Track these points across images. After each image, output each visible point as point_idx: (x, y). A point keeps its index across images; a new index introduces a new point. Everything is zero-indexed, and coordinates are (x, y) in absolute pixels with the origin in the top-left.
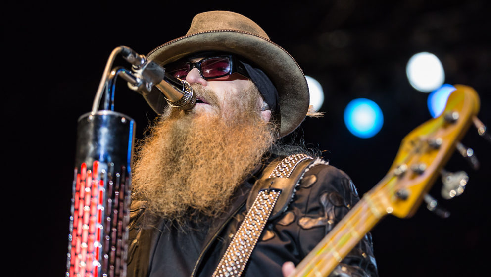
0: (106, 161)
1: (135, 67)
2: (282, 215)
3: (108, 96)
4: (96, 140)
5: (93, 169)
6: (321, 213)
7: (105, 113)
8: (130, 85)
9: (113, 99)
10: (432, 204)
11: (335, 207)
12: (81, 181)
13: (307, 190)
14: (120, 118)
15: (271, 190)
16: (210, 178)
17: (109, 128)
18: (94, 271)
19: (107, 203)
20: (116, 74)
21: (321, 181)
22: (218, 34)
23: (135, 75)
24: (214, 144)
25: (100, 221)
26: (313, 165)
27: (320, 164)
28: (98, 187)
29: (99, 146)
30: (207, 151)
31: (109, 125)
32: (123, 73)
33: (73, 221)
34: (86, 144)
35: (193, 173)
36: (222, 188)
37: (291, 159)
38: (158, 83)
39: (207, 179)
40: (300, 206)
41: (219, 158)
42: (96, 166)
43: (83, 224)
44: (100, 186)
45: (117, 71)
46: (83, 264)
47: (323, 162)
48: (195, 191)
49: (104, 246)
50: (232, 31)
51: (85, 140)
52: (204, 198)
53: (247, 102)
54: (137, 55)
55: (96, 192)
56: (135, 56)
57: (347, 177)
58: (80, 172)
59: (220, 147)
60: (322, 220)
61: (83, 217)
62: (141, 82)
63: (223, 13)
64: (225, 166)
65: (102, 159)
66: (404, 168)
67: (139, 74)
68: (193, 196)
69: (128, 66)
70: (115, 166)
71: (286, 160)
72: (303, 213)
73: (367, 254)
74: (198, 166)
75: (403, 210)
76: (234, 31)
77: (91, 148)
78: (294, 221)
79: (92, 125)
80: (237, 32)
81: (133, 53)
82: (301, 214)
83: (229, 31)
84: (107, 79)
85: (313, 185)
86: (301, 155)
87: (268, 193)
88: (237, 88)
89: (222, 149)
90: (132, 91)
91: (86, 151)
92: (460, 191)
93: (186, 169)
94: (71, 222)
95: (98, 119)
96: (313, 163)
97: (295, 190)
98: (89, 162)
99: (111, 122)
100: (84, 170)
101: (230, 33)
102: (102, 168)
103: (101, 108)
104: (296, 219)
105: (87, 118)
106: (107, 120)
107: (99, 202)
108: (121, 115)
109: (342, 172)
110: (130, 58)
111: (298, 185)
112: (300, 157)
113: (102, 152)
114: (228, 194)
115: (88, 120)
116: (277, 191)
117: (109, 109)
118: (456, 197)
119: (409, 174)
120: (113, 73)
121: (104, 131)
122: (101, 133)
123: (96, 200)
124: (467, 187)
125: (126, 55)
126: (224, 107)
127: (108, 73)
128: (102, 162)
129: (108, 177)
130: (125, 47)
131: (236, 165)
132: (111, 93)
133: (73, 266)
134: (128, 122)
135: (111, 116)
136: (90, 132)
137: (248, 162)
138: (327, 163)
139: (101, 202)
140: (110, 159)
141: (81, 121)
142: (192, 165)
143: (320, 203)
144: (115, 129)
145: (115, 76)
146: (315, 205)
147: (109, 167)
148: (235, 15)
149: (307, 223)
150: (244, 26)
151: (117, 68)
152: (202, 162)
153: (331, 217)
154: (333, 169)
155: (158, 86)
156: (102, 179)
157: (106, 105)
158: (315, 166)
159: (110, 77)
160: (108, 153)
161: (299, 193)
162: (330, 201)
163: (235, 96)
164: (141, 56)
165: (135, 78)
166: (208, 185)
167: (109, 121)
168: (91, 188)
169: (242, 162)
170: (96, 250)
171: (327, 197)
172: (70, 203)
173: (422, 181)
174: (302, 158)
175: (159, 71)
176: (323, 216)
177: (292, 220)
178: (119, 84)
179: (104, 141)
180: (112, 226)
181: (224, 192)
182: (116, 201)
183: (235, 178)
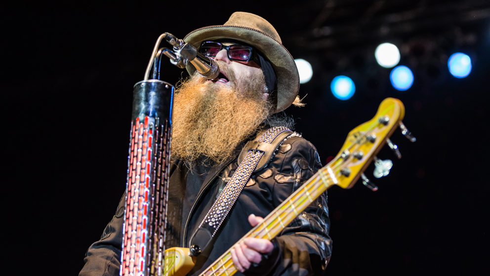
0: (154, 116)
1: (175, 48)
2: (263, 170)
3: (155, 69)
4: (147, 100)
5: (144, 122)
6: (291, 173)
7: (153, 81)
8: (172, 61)
9: (159, 71)
10: (366, 181)
11: (302, 169)
12: (136, 130)
13: (283, 154)
14: (165, 85)
15: (257, 151)
16: (220, 135)
17: (156, 92)
18: (145, 196)
19: (155, 146)
20: (161, 52)
21: (294, 150)
22: (248, 31)
23: (175, 53)
24: (226, 112)
25: (149, 159)
26: (290, 137)
27: (296, 136)
28: (148, 136)
29: (149, 105)
30: (220, 116)
31: (156, 90)
32: (167, 53)
33: (130, 159)
34: (139, 104)
35: (209, 131)
36: (228, 143)
37: (275, 129)
38: (193, 59)
39: (218, 136)
40: (277, 166)
41: (229, 121)
42: (147, 119)
43: (137, 162)
44: (149, 134)
45: (162, 51)
46: (137, 190)
47: (298, 135)
48: (208, 144)
49: (152, 178)
50: (259, 32)
51: (139, 100)
52: (214, 149)
53: (255, 84)
54: (177, 39)
55: (146, 138)
56: (175, 40)
57: (314, 148)
58: (135, 124)
59: (230, 114)
60: (291, 179)
61: (137, 156)
62: (179, 59)
63: (255, 16)
64: (232, 127)
65: (151, 115)
66: (347, 153)
67: (178, 53)
68: (206, 147)
69: (170, 48)
70: (160, 119)
71: (271, 130)
72: (278, 171)
73: (322, 205)
74: (212, 126)
75: (345, 183)
76: (260, 32)
77: (143, 106)
78: (271, 176)
79: (144, 90)
80: (262, 33)
81: (174, 38)
82: (277, 172)
83: (256, 31)
84: (155, 57)
85: (288, 151)
86: (283, 127)
87: (255, 153)
88: (250, 72)
89: (232, 115)
90: (173, 65)
91: (140, 109)
92: (387, 173)
93: (203, 128)
94: (129, 160)
95: (148, 85)
96: (290, 135)
97: (274, 154)
98: (142, 117)
99: (157, 88)
100: (138, 122)
101: (256, 32)
102: (151, 121)
103: (150, 77)
104: (273, 175)
105: (140, 84)
106: (155, 86)
107: (148, 145)
108: (165, 83)
109: (310, 144)
110: (171, 42)
111: (277, 150)
112: (281, 129)
113: (151, 110)
114: (232, 147)
115: (141, 86)
116: (261, 152)
117: (157, 78)
118: (383, 177)
119: (352, 158)
120: (160, 52)
121: (153, 94)
122: (150, 96)
123: (146, 144)
124: (391, 171)
125: (169, 39)
126: (239, 84)
127: (156, 52)
128: (151, 117)
129: (155, 127)
130: (168, 33)
131: (240, 128)
132: (157, 66)
133: (130, 191)
134: (170, 87)
135: (158, 83)
136: (143, 95)
137: (249, 127)
138: (301, 136)
139: (150, 146)
140: (156, 114)
141: (135, 87)
142: (207, 126)
143: (292, 166)
144: (160, 93)
145: (161, 54)
146: (288, 167)
147: (156, 120)
148: (263, 20)
149: (280, 179)
150: (266, 30)
151: (162, 48)
152: (215, 123)
153: (299, 177)
154: (304, 141)
155: (192, 62)
156: (151, 129)
157: (154, 75)
158: (292, 137)
159: (157, 55)
160: (156, 110)
161: (277, 156)
162: (299, 165)
163: (247, 77)
164: (180, 40)
165: (175, 56)
166: (218, 140)
167: (156, 87)
168: (143, 135)
169: (245, 126)
170: (146, 180)
171: (298, 161)
172: (128, 147)
173: (360, 164)
174: (283, 130)
175: (193, 51)
176: (293, 175)
177: (270, 175)
178: (164, 59)
179: (152, 102)
180: (158, 163)
181: (229, 146)
182: (161, 145)
183: (239, 137)
